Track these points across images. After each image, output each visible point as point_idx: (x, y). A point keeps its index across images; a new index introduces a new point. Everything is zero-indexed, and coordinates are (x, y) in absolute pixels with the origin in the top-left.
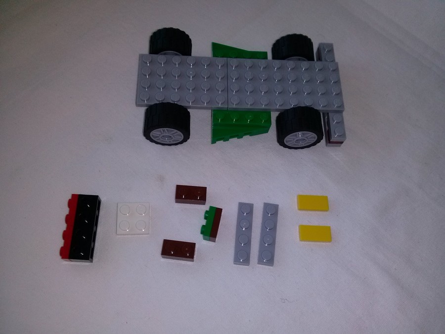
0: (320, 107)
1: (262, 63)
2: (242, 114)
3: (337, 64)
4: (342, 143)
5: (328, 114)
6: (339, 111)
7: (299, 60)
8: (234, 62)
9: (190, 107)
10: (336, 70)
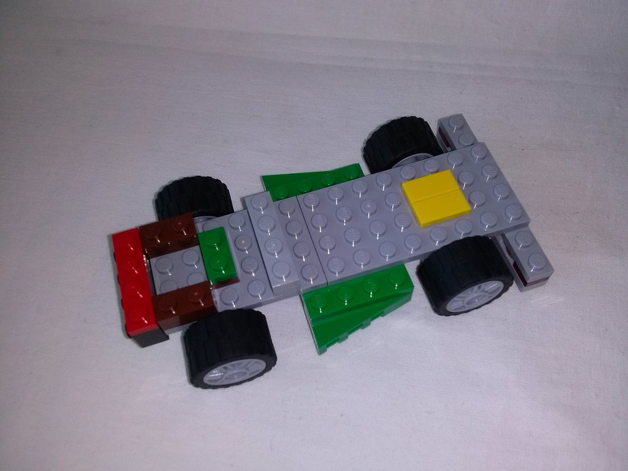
0: (485, 229)
1: (358, 186)
2: (356, 285)
3: (483, 146)
4: (547, 279)
5: (503, 236)
6: (522, 225)
7: (417, 159)
8: (311, 198)
9: (260, 305)
10: (487, 155)
